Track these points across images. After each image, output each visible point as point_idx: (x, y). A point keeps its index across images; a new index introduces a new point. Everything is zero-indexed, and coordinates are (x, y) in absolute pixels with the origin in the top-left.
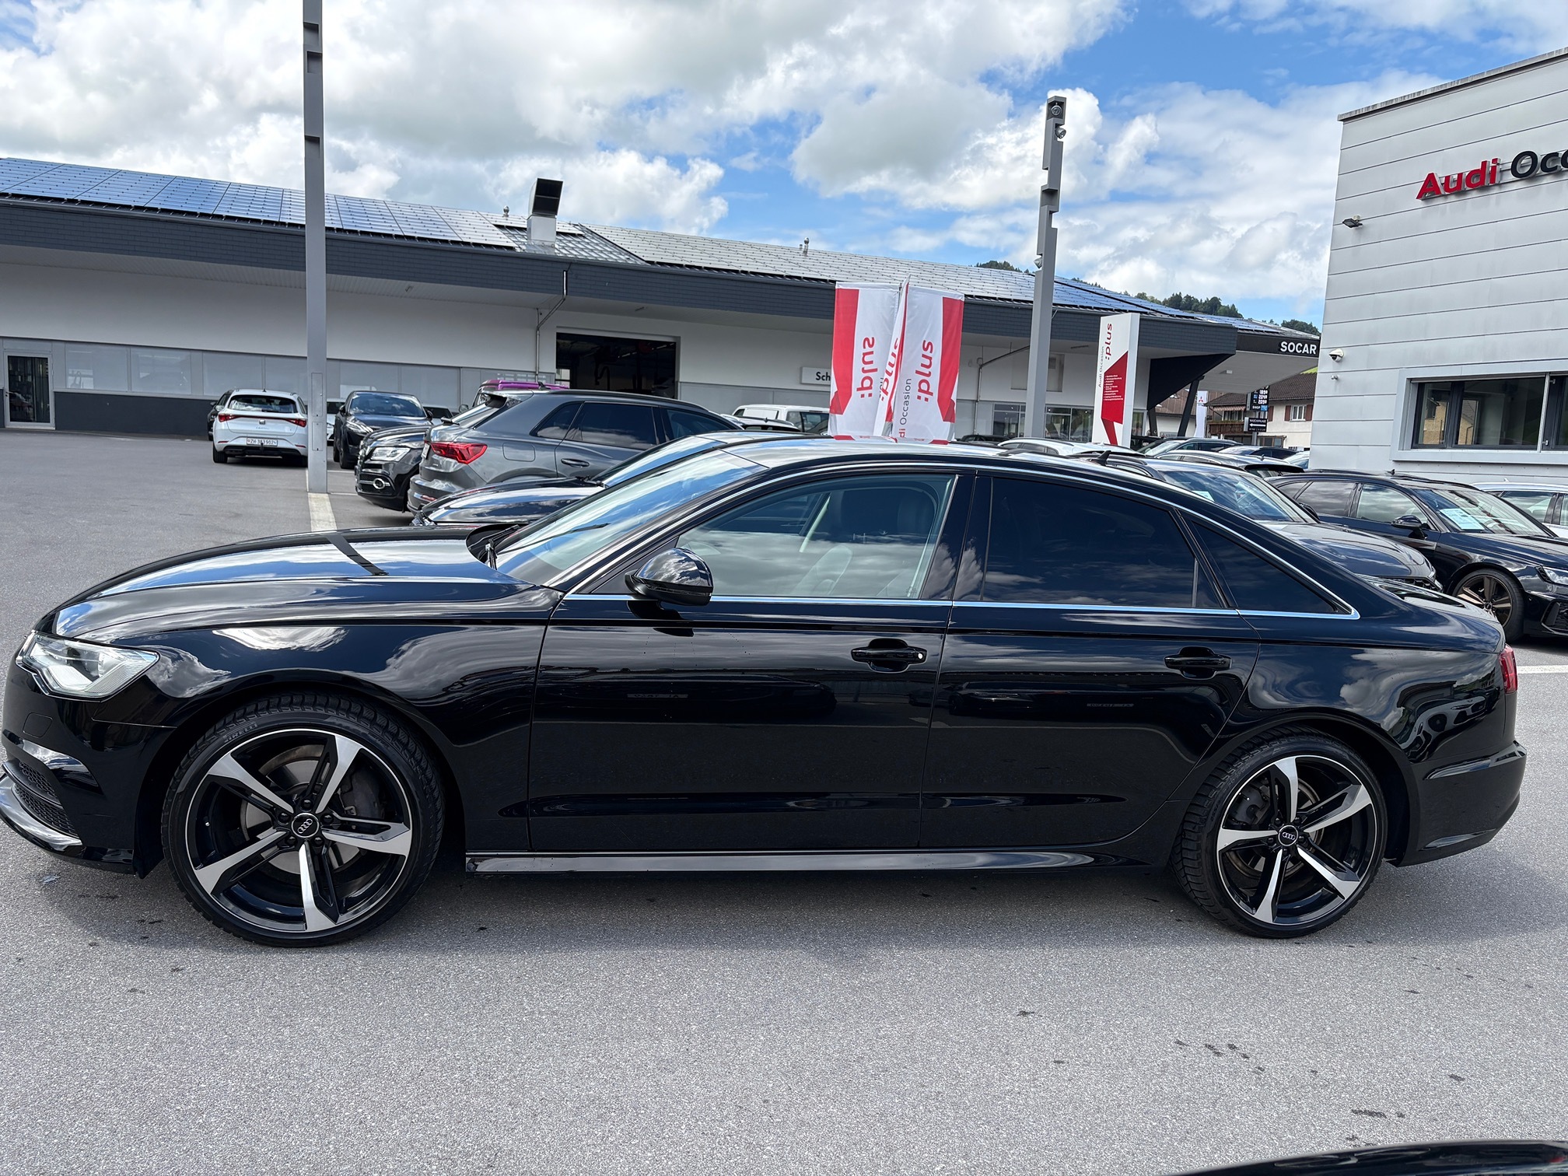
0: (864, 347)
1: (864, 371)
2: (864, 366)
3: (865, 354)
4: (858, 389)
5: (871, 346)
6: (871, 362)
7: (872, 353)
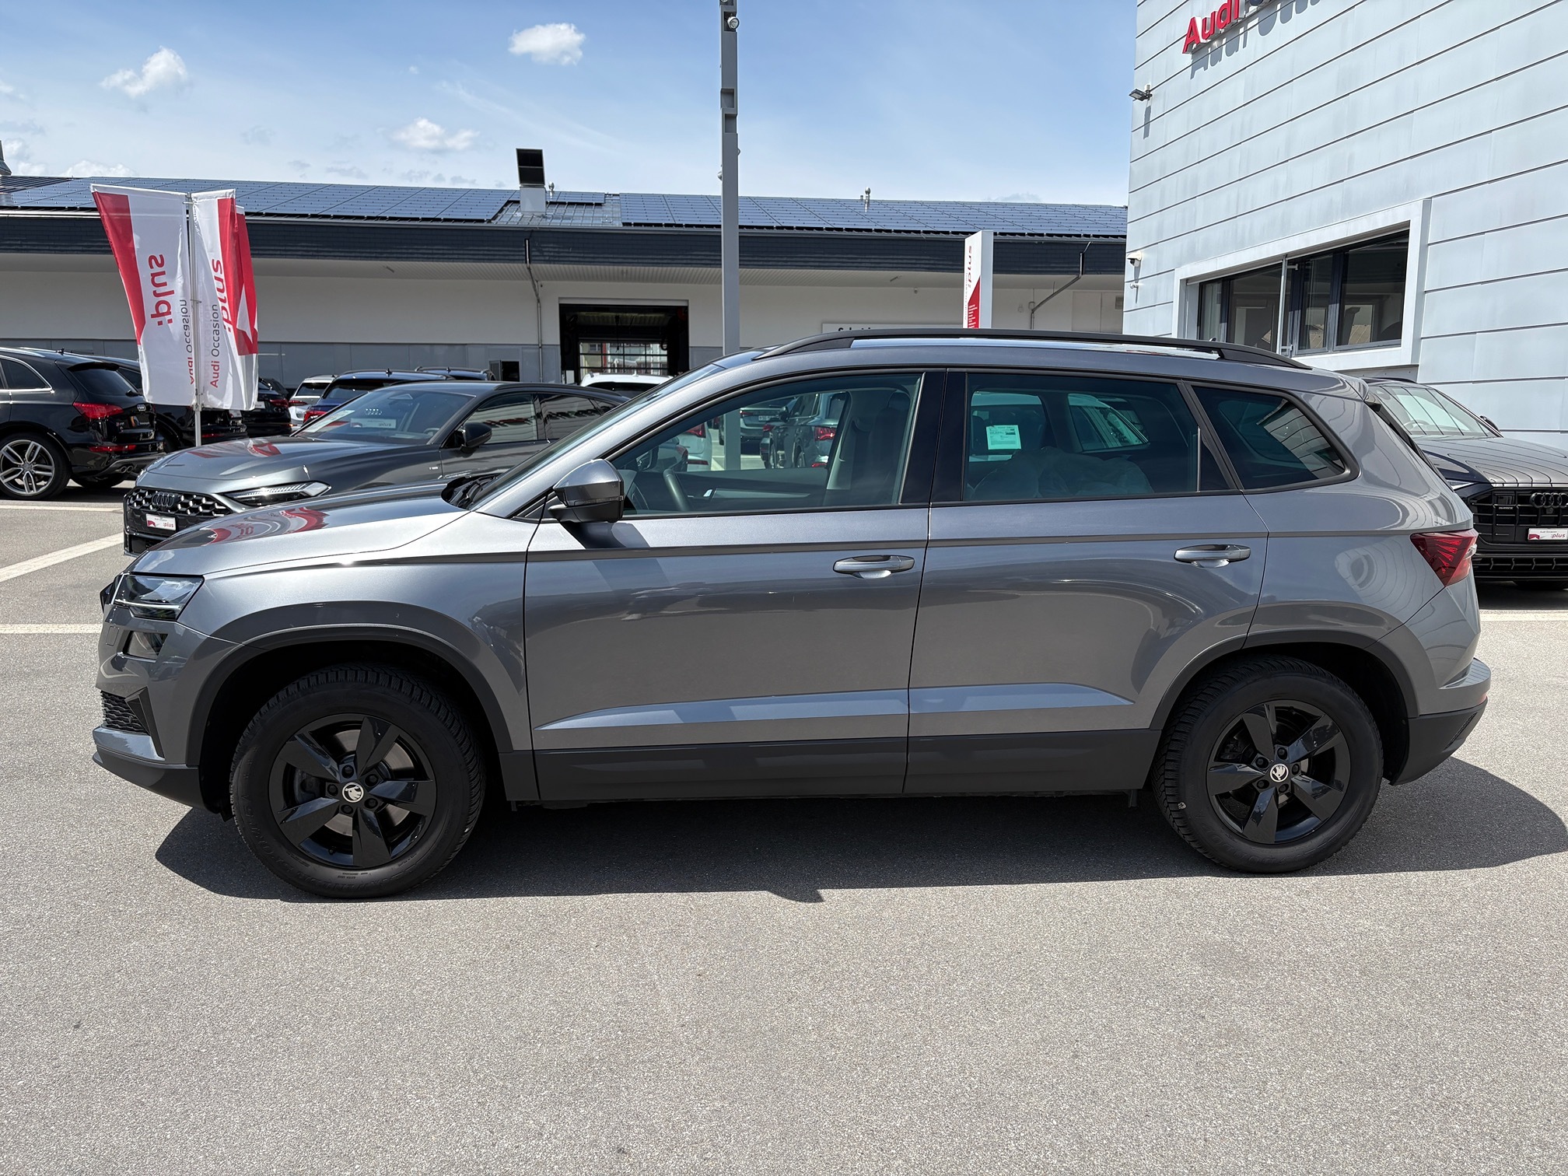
0: (152, 267)
1: (156, 294)
2: (155, 288)
3: (154, 275)
4: (153, 316)
5: (161, 265)
6: (165, 284)
7: (163, 273)
